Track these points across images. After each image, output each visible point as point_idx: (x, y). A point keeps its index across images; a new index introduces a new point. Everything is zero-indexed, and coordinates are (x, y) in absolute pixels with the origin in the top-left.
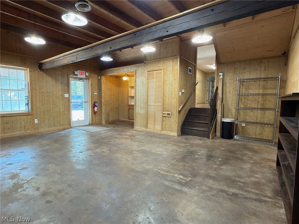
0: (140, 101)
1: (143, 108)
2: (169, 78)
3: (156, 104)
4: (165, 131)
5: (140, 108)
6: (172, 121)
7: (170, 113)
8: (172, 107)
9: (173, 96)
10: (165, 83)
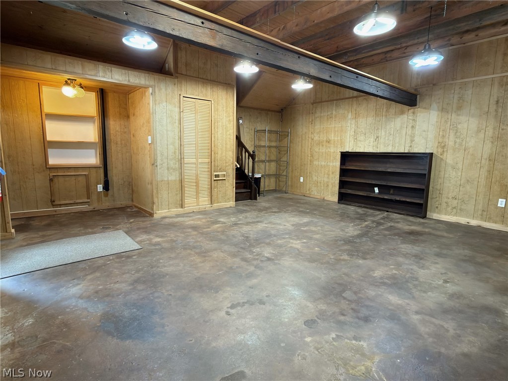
0: (166, 154)
1: (174, 170)
2: (221, 118)
3: (200, 161)
4: (218, 202)
5: (167, 171)
6: (227, 185)
7: (225, 173)
8: (227, 164)
9: (228, 147)
10: (216, 124)
